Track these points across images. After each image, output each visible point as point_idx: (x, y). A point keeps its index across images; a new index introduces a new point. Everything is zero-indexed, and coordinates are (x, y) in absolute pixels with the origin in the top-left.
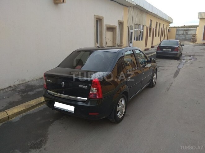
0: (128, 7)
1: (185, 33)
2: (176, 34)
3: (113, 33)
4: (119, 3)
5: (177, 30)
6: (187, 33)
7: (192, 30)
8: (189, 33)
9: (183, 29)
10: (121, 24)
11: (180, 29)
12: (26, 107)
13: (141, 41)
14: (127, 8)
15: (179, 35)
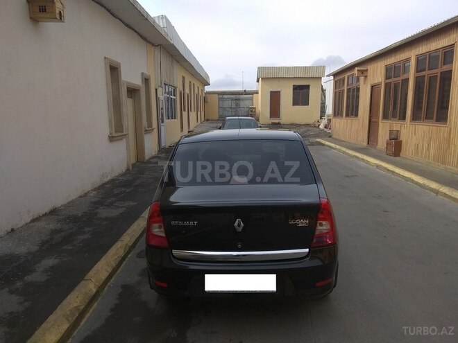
0: (153, 45)
1: (234, 106)
2: (219, 108)
3: (134, 101)
4: (141, 36)
5: (220, 99)
6: (237, 105)
7: (247, 99)
8: (242, 104)
9: (229, 96)
10: (146, 80)
11: (226, 96)
12: (68, 320)
13: (174, 120)
14: (153, 48)
15: (224, 109)
